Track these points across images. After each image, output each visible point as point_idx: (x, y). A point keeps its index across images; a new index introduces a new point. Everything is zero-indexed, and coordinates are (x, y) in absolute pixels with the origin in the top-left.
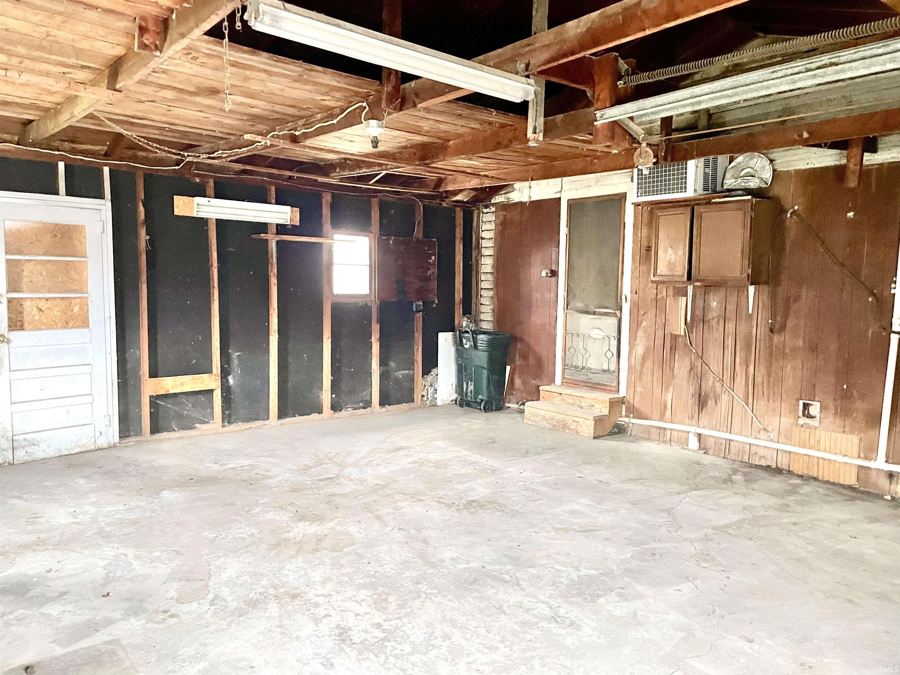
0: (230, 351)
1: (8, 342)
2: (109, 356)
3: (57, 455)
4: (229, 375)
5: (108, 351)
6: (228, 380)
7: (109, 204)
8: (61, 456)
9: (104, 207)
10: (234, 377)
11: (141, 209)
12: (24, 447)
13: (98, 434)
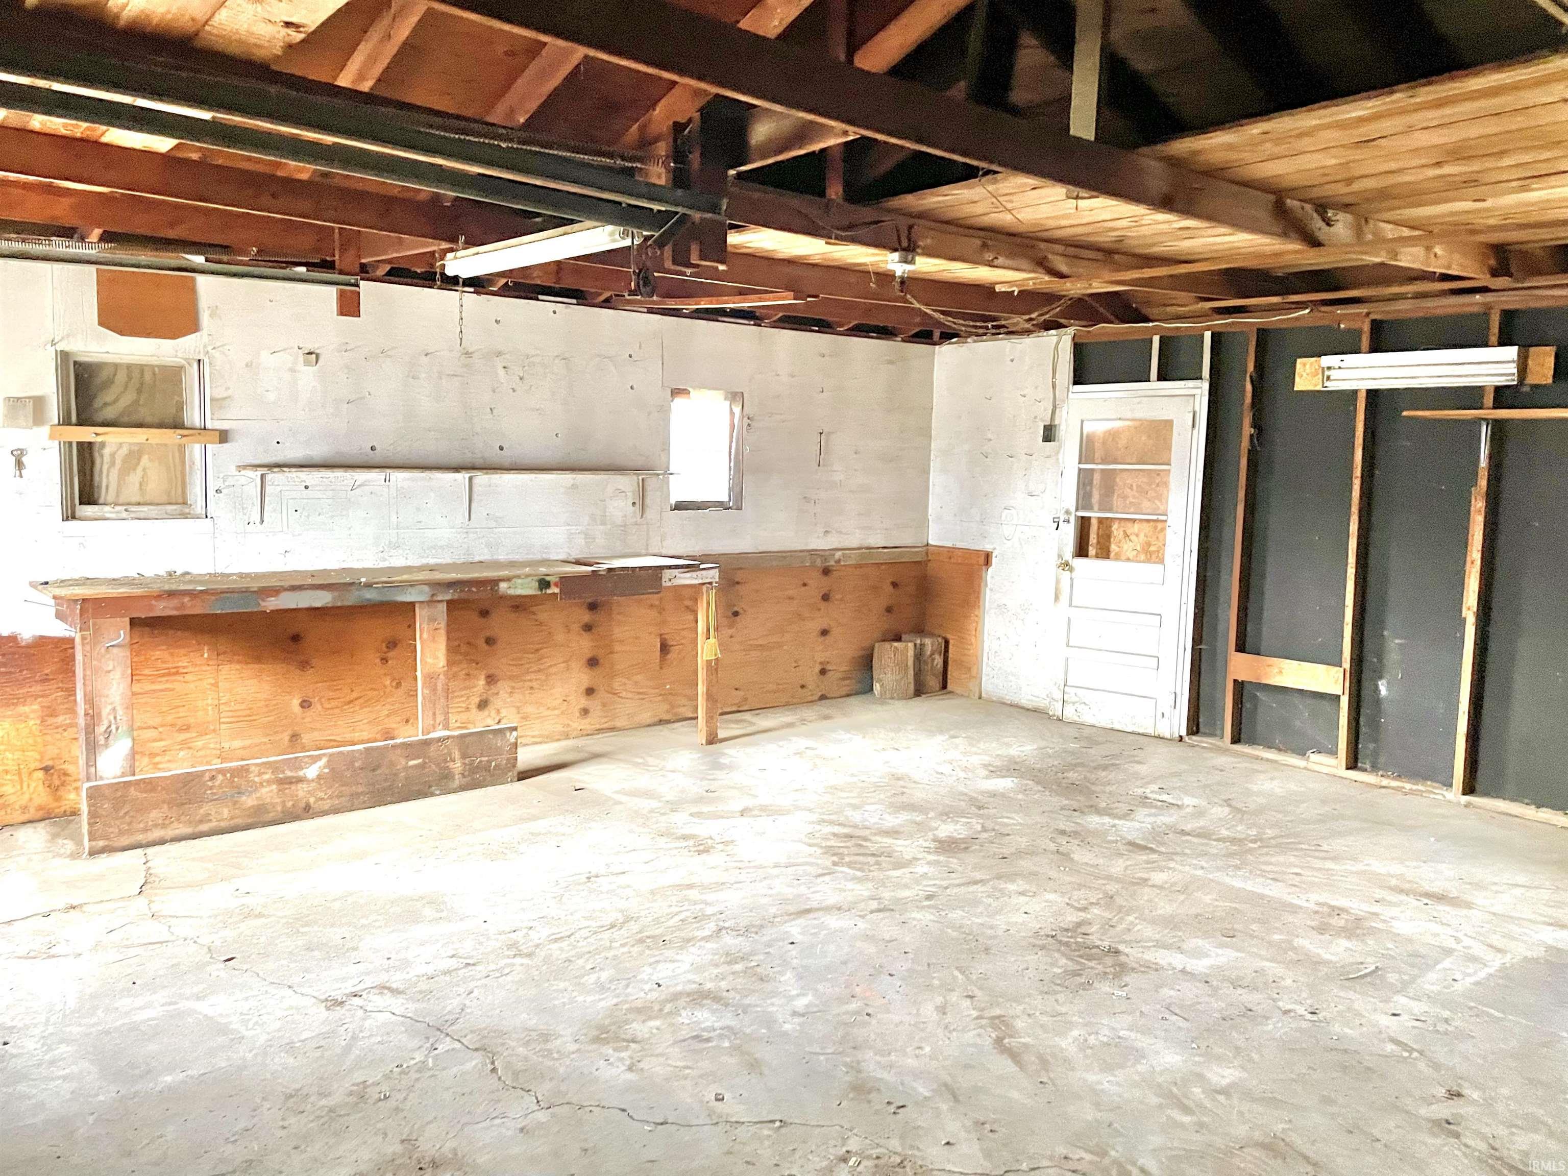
0: (1385, 633)
1: (1071, 570)
2: (1184, 607)
3: (1109, 726)
4: (1381, 678)
5: (1184, 599)
6: (1377, 687)
7: (1206, 386)
8: (1112, 729)
9: (1198, 391)
10: (1388, 683)
11: (1249, 387)
12: (1074, 703)
13: (1159, 715)
